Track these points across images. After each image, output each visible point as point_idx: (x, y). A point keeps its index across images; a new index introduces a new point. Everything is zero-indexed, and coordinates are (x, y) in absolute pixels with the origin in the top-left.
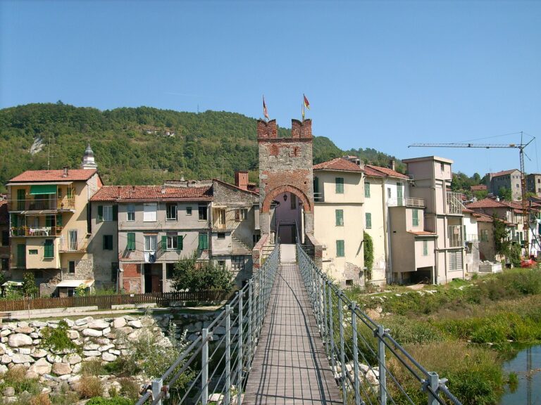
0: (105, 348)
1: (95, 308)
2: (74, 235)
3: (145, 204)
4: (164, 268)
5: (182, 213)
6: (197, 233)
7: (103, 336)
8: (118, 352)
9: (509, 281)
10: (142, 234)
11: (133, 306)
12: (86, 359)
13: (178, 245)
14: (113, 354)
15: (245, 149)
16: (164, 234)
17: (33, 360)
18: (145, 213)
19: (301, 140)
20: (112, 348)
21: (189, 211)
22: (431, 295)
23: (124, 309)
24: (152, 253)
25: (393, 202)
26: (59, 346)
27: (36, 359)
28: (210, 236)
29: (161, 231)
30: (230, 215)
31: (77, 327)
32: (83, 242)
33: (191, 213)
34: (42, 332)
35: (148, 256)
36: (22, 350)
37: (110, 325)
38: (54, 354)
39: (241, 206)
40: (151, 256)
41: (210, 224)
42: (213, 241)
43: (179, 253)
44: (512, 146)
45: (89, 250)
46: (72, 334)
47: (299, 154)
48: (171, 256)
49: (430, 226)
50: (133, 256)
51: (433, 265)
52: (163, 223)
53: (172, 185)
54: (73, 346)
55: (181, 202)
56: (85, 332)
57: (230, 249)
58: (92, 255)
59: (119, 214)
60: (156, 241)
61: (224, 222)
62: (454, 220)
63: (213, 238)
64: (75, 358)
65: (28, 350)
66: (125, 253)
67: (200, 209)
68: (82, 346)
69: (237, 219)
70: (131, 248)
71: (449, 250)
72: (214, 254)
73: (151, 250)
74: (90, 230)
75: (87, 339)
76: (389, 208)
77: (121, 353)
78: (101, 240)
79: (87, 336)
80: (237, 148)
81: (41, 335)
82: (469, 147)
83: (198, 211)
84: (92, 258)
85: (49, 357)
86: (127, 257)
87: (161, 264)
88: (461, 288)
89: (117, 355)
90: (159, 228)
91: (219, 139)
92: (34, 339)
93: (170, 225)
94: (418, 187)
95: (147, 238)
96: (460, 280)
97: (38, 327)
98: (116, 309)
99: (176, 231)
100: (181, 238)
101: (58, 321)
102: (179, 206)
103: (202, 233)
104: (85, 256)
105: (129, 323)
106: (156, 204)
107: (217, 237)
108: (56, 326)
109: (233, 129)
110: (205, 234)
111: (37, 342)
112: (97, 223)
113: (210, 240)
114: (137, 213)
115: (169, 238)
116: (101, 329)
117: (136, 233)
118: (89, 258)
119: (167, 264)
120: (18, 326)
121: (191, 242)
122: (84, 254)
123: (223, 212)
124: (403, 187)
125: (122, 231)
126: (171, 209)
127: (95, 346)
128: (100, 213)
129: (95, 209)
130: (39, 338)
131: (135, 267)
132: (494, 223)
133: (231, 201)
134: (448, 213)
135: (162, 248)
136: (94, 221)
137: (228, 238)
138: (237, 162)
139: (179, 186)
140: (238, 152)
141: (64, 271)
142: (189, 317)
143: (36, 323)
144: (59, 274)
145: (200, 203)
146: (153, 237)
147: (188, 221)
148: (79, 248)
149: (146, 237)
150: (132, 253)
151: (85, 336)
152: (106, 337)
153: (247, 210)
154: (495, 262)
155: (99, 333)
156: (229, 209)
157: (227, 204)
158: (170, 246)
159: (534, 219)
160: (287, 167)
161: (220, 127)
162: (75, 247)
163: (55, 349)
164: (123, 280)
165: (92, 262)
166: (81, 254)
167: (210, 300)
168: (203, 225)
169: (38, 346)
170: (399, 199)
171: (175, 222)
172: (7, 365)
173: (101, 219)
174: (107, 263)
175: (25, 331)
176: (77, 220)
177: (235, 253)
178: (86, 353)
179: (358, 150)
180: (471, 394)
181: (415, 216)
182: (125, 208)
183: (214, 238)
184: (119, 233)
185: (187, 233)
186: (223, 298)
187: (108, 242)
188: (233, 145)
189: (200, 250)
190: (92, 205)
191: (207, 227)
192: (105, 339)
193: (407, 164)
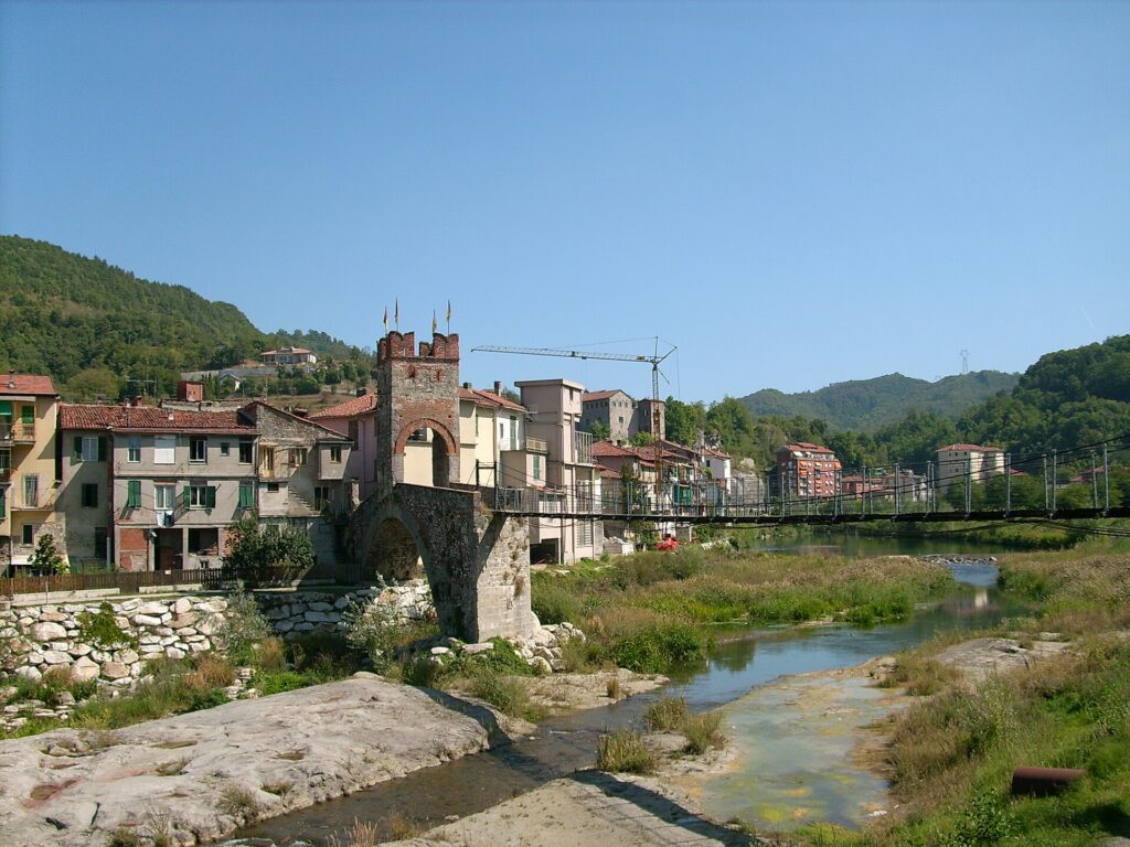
0: (169, 641)
1: (117, 590)
2: (32, 482)
3: (157, 437)
4: (186, 536)
5: (213, 452)
6: (237, 483)
7: (162, 625)
8: (185, 647)
9: (656, 563)
10: (151, 482)
11: (170, 588)
12: (145, 657)
13: (209, 500)
14: (181, 649)
15: (71, 322)
16: (187, 483)
17: (72, 659)
18: (156, 450)
19: (445, 361)
20: (178, 641)
21: (225, 449)
22: (564, 577)
23: (158, 593)
24: (170, 513)
25: (505, 445)
26: (107, 639)
27: (76, 657)
28: (257, 487)
29: (182, 478)
30: (282, 457)
31: (126, 613)
32: (47, 494)
33: (228, 454)
34: (79, 618)
35: (163, 517)
36: (56, 645)
37: (169, 611)
38: (102, 651)
39: (297, 444)
40: (166, 516)
41: (257, 469)
42: (261, 495)
43: (209, 513)
44: (641, 359)
45: (57, 507)
46: (122, 622)
47: (443, 378)
48: (196, 518)
49: (553, 481)
50: (136, 516)
51: (559, 537)
52: (185, 467)
53: (175, 408)
54: (125, 638)
55: (212, 435)
56: (139, 619)
57: (286, 508)
58: (63, 514)
59: (116, 450)
60: (173, 493)
61: (271, 467)
62: (582, 472)
63: (260, 490)
64: (131, 655)
65: (64, 645)
66: (124, 512)
67: (241, 446)
68: (136, 639)
69: (291, 463)
70: (133, 505)
71: (578, 517)
72: (262, 514)
73: (165, 508)
74: (59, 475)
75: (142, 629)
76: (501, 452)
77: (190, 648)
78: (79, 493)
79: (142, 625)
80: (54, 318)
81: (78, 623)
82: (573, 356)
83: (238, 449)
84: (64, 519)
85: (94, 654)
86: (128, 519)
87: (182, 529)
88: (597, 569)
89: (185, 651)
90: (179, 474)
91: (8, 297)
92: (68, 629)
93: (195, 470)
94: (537, 423)
95: (160, 488)
96: (590, 561)
97: (72, 613)
98: (145, 593)
99: (205, 479)
100: (213, 489)
101: (99, 605)
102: (210, 441)
103: (245, 482)
104: (52, 517)
105: (195, 607)
106: (174, 437)
107: (266, 490)
108: (97, 611)
109: (38, 277)
110: (249, 485)
111: (74, 633)
112: (72, 464)
113: (257, 493)
114: (144, 451)
115: (194, 490)
116: (158, 615)
117: (142, 481)
118: (58, 519)
119: (190, 529)
120: (42, 612)
121: (227, 495)
122: (48, 513)
123: (270, 451)
124: (517, 422)
125: (119, 477)
126: (197, 447)
127: (156, 639)
128: (78, 447)
129: (68, 442)
130: (76, 628)
131: (142, 533)
132: (624, 480)
133: (283, 436)
134: (576, 462)
135: (183, 505)
136: (66, 460)
137: (283, 491)
138: (53, 349)
139: (186, 409)
140: (55, 328)
141: (16, 540)
142: (272, 599)
143: (68, 608)
144: (5, 547)
145: (241, 437)
146: (168, 487)
147: (223, 464)
148: (41, 504)
149: (157, 487)
150: (135, 512)
151: (137, 625)
152: (166, 626)
153: (306, 449)
154: (625, 540)
155: (156, 621)
156: (281, 448)
157: (276, 441)
158: (194, 502)
159: (668, 476)
160: (427, 396)
161: (10, 271)
162: (34, 501)
163: (101, 644)
164: (121, 554)
165: (64, 527)
166: (45, 512)
167: (276, 580)
168: (246, 470)
169: (77, 640)
170: (513, 442)
171: (202, 466)
172: (37, 666)
173: (79, 457)
174: (89, 529)
175: (55, 618)
176: (39, 458)
177: (293, 513)
178: (145, 649)
179: (292, 333)
180: (679, 651)
181: (537, 464)
182: (124, 440)
183: (263, 491)
184: (115, 481)
185: (221, 482)
186: (295, 577)
187: (92, 494)
188: (46, 312)
189: (240, 508)
190: (65, 436)
191: (252, 474)
192: (165, 629)
193: (522, 388)
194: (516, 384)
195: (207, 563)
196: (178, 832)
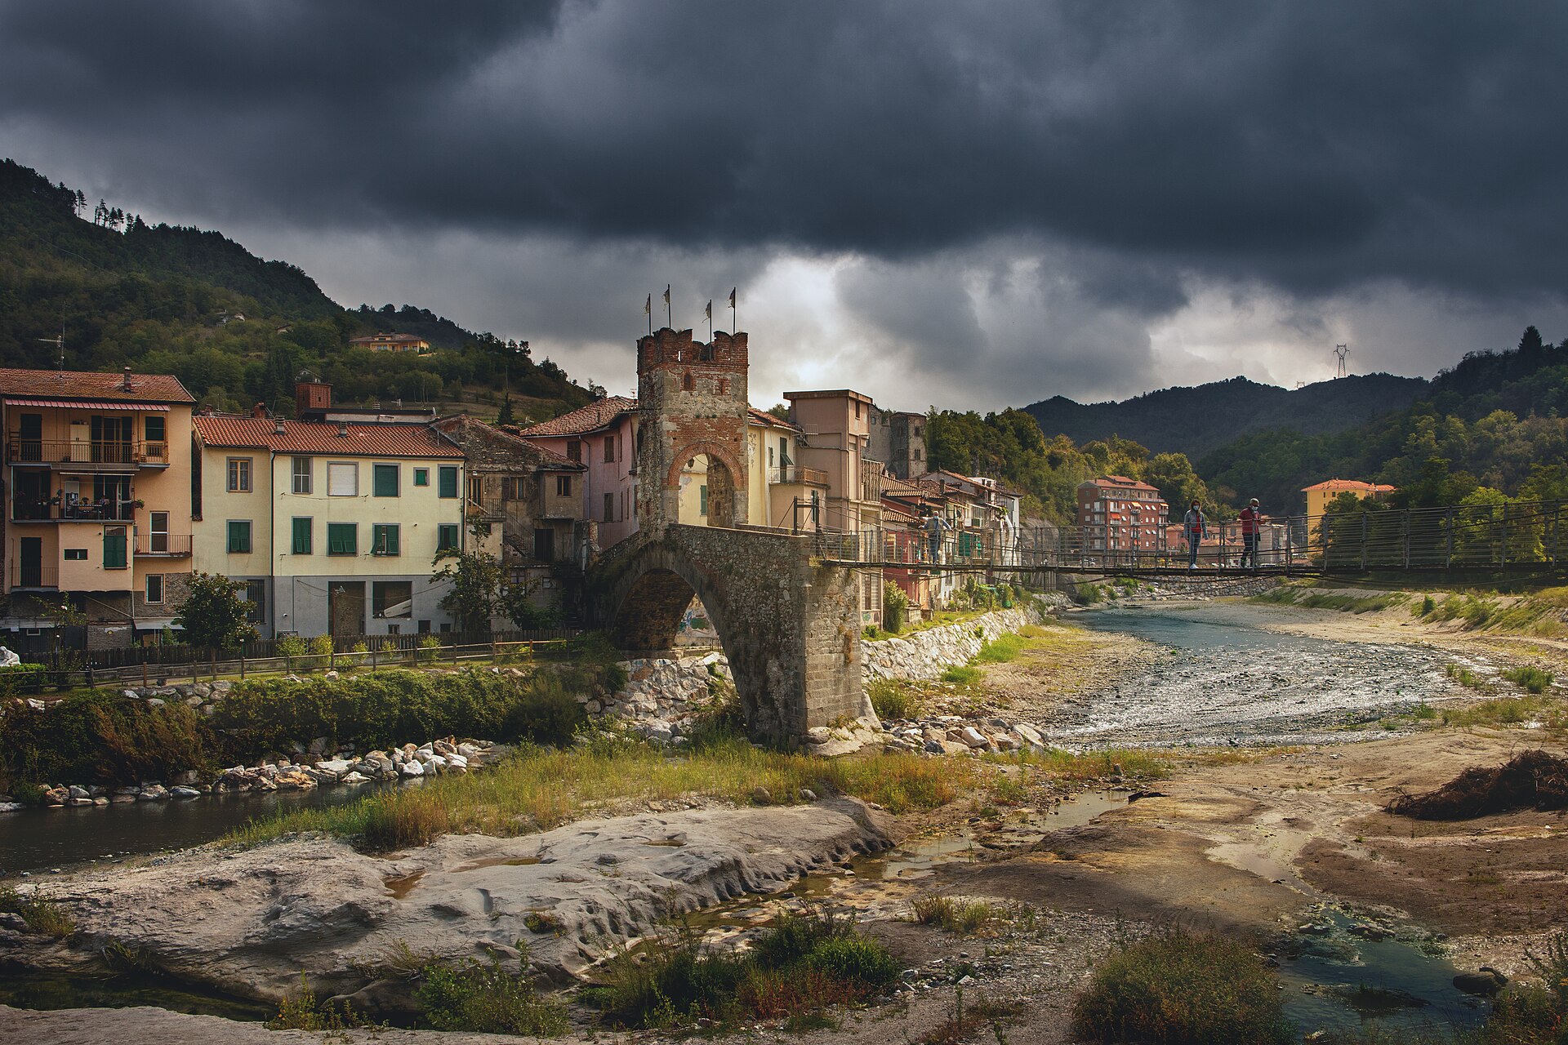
2: (160, 519)
4: (368, 591)
19: (730, 367)
25: (775, 476)
28: (463, 528)
30: (493, 488)
32: (181, 536)
41: (463, 504)
42: (467, 539)
47: (728, 390)
52: (370, 500)
57: (501, 557)
61: (479, 501)
62: (869, 513)
70: (299, 551)
74: (197, 510)
78: (224, 533)
83: (439, 478)
93: (383, 505)
94: (812, 447)
104: (187, 567)
113: (463, 536)
119: (373, 583)
121: (425, 538)
122: (185, 560)
123: (476, 481)
124: (789, 445)
133: (494, 461)
134: (862, 499)
137: (497, 535)
141: (139, 597)
148: (172, 548)
153: (524, 478)
156: (491, 476)
160: (708, 413)
162: (164, 545)
166: (179, 560)
168: (449, 505)
170: (783, 471)
171: (393, 499)
193: (793, 401)
194: (786, 396)
195: (397, 627)
196: (593, 916)
